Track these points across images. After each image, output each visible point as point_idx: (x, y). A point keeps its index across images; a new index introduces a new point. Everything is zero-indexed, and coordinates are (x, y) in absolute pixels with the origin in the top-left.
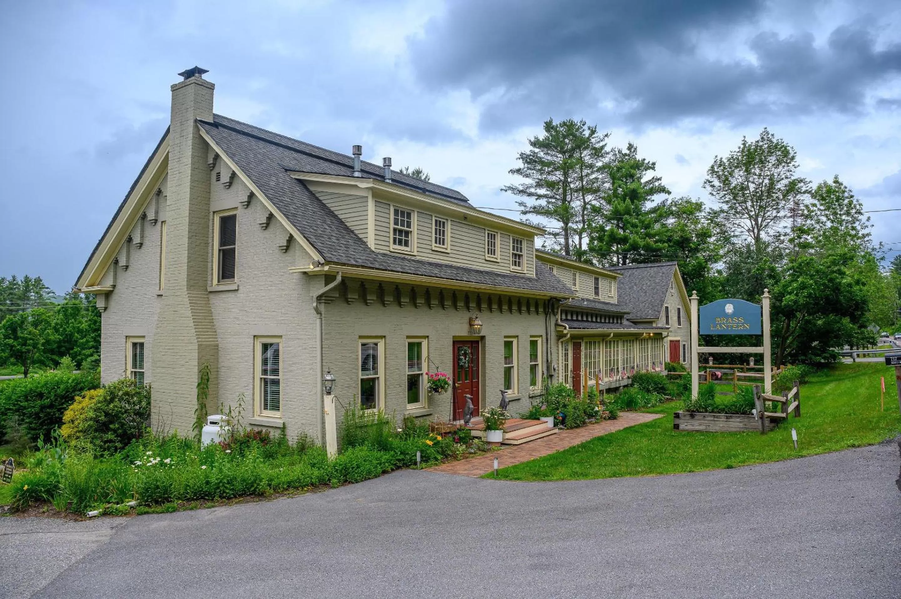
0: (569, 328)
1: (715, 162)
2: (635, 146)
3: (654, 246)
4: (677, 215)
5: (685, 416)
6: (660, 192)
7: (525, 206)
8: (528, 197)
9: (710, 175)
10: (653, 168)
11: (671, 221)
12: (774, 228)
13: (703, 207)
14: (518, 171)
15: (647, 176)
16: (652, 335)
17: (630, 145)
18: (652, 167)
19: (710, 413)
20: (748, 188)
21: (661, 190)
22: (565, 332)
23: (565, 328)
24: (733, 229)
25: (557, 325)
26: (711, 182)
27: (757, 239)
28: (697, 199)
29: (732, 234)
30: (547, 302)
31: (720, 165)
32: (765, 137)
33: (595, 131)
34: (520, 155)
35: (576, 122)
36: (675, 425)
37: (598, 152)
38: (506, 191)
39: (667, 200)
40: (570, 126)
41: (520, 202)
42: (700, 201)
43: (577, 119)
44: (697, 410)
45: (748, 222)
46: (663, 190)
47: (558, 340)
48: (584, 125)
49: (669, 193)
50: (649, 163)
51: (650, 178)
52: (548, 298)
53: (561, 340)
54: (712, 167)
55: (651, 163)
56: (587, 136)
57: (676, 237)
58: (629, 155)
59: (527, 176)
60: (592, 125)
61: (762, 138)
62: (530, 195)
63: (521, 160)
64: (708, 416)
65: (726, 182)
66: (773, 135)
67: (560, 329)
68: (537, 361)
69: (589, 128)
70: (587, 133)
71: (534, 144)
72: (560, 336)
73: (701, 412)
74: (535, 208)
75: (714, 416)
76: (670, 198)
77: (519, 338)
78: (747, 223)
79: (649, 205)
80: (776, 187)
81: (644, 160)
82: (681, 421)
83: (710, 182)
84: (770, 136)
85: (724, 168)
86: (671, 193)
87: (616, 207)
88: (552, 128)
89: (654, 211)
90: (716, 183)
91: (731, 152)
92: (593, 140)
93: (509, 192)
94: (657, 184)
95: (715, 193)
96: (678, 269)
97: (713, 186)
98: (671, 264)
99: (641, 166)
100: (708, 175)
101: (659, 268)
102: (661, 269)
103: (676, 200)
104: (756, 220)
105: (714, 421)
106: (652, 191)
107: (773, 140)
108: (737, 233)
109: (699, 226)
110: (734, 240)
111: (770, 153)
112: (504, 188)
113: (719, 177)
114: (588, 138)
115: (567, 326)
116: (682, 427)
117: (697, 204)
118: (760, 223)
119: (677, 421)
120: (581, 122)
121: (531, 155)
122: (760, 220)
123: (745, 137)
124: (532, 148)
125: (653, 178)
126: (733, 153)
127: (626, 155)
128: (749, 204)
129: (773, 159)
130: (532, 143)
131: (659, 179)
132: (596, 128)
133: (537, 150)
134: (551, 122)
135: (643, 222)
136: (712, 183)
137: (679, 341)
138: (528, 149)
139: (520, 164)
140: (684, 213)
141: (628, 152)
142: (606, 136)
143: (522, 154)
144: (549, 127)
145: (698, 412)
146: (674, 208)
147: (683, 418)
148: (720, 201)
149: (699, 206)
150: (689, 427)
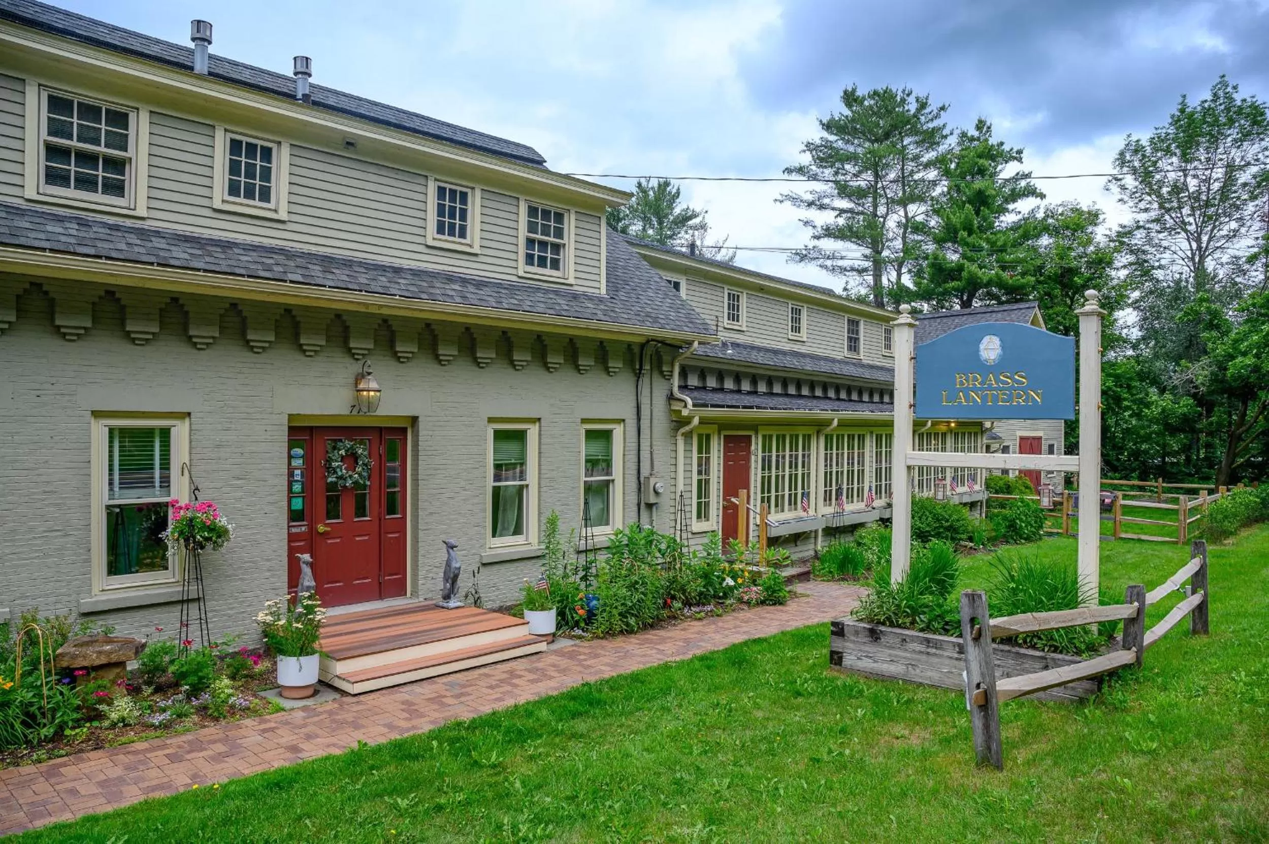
0: (694, 405)
1: (1127, 145)
2: (988, 124)
3: (1011, 281)
4: (1054, 232)
5: (857, 633)
6: (1027, 196)
7: (814, 227)
8: (818, 211)
9: (1118, 168)
10: (1020, 160)
11: (1045, 241)
12: (1229, 251)
13: (1101, 217)
14: (801, 170)
15: (1008, 170)
16: (953, 425)
17: (980, 121)
18: (1018, 156)
19: (922, 630)
20: (1185, 187)
21: (1029, 193)
22: (685, 413)
23: (686, 406)
24: (1158, 256)
25: (671, 397)
26: (1120, 180)
27: (1199, 269)
28: (1091, 204)
29: (1157, 264)
30: (636, 350)
31: (1136, 152)
32: (1221, 93)
33: (926, 103)
34: (806, 146)
35: (894, 91)
36: (832, 653)
37: (931, 138)
38: (781, 202)
39: (1038, 207)
40: (885, 98)
41: (805, 220)
42: (1097, 207)
43: (897, 88)
44: (889, 618)
45: (1185, 245)
46: (1031, 192)
47: (677, 430)
48: (908, 95)
49: (1042, 196)
50: (1011, 150)
51: (1013, 174)
52: (642, 340)
53: (682, 430)
54: (1122, 154)
55: (1015, 150)
56: (913, 111)
57: (1050, 268)
58: (978, 139)
59: (815, 178)
60: (922, 95)
61: (1215, 95)
62: (822, 207)
63: (808, 153)
64: (913, 639)
65: (1145, 176)
66: (1235, 88)
67: (676, 406)
68: (609, 473)
69: (917, 101)
70: (912, 107)
71: (828, 126)
72: (679, 423)
73: (899, 626)
74: (828, 229)
75: (928, 641)
76: (1043, 203)
77: (542, 421)
78: (1182, 243)
79: (1008, 219)
80: (1240, 181)
81: (1002, 144)
82: (848, 644)
83: (1117, 180)
84: (1229, 89)
85: (1144, 156)
86: (1045, 196)
87: (948, 218)
88: (855, 100)
89: (1015, 227)
90: (1130, 181)
91: (1156, 129)
92: (923, 119)
93: (788, 204)
94: (1023, 183)
95: (1126, 198)
96: (1039, 316)
97: (1123, 188)
98: (1027, 306)
99: (996, 155)
100: (1115, 168)
101: (1005, 313)
102: (1010, 315)
103: (1052, 207)
104: (1198, 240)
105: (928, 653)
106: (1015, 196)
107: (1235, 96)
108: (1163, 262)
109: (1092, 248)
110: (1159, 274)
111: (1231, 122)
112: (780, 198)
113: (1134, 171)
114: (915, 116)
115: (690, 402)
116: (849, 660)
117: (1089, 213)
118: (1204, 245)
119: (838, 644)
120: (904, 91)
121: (822, 146)
122: (1205, 238)
123: (1184, 96)
124: (825, 134)
125: (1018, 174)
126: (1159, 131)
127: (972, 139)
128: (1186, 211)
129: (1233, 133)
130: (823, 125)
131: (1027, 176)
132: (927, 99)
133: (832, 138)
134: (854, 90)
135: (992, 244)
136: (1123, 182)
137: (1040, 438)
138: (817, 135)
139: (806, 159)
140: (1068, 228)
141: (976, 134)
142: (943, 108)
143: (808, 145)
144: (850, 98)
145: (892, 625)
146: (1050, 221)
147: (852, 638)
148: (1134, 209)
149: (1093, 217)
150: (866, 664)
